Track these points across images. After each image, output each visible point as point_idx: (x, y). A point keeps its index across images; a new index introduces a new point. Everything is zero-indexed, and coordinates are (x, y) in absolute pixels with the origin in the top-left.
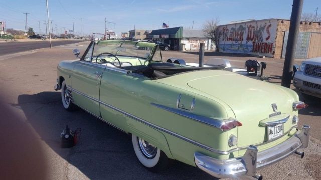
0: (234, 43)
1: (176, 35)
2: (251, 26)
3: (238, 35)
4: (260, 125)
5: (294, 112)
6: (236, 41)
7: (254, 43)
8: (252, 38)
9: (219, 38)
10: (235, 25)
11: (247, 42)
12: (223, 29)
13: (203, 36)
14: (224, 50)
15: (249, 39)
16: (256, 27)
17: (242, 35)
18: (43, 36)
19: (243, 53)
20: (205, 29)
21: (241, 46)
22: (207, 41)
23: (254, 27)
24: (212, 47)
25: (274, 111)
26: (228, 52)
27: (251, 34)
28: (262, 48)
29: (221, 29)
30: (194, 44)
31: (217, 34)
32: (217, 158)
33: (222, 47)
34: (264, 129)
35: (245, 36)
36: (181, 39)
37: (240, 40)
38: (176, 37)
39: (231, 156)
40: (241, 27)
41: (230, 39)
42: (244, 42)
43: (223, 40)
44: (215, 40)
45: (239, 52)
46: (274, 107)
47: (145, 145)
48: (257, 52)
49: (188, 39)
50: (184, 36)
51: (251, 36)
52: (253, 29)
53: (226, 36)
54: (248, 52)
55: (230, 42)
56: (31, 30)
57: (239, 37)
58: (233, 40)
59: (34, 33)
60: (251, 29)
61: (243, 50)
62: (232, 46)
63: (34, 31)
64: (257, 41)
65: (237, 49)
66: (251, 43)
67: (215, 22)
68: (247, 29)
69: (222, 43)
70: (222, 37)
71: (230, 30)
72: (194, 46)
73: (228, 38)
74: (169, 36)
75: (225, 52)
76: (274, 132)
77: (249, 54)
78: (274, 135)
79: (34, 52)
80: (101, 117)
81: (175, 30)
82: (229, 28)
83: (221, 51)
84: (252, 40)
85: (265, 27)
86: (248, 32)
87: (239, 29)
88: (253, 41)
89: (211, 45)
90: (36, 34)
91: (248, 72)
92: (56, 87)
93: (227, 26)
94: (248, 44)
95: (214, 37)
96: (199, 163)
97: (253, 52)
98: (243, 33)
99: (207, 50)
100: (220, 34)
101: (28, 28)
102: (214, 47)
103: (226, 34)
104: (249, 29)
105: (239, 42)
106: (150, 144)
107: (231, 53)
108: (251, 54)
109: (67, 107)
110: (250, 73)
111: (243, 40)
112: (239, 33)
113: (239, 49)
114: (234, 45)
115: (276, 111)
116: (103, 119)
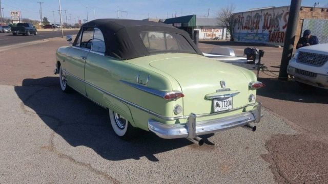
0: (249, 31)
1: (189, 23)
2: (267, 13)
3: (254, 23)
4: (206, 98)
5: (250, 90)
6: (252, 29)
7: (270, 31)
8: (268, 25)
9: (234, 26)
10: (251, 12)
11: (263, 31)
12: (239, 16)
13: (217, 25)
14: (239, 39)
15: (265, 27)
16: (273, 15)
17: (258, 23)
18: (58, 25)
19: (259, 42)
20: (219, 17)
21: (257, 34)
22: (222, 30)
23: (270, 15)
24: (228, 36)
25: (222, 87)
26: (243, 41)
27: (267, 22)
28: (278, 37)
29: (236, 17)
30: (208, 33)
31: (232, 22)
32: (164, 123)
33: (237, 36)
34: (211, 102)
35: (261, 24)
36: (195, 27)
37: (256, 29)
38: (189, 25)
39: (177, 122)
40: (258, 14)
41: (246, 27)
42: (260, 31)
43: (238, 29)
44: (231, 29)
45: (254, 42)
46: (222, 83)
47: (118, 117)
48: (273, 41)
49: (202, 27)
50: (197, 24)
51: (267, 24)
52: (270, 17)
53: (242, 24)
54: (264, 41)
55: (245, 31)
56: (45, 19)
57: (255, 25)
58: (249, 29)
59: (49, 23)
60: (267, 16)
61: (259, 39)
62: (247, 34)
63: (49, 21)
64: (273, 30)
65: (252, 37)
66: (267, 32)
67: (230, 9)
68: (263, 17)
69: (238, 31)
70: (237, 26)
71: (245, 18)
72: (208, 35)
73: (244, 25)
74: (182, 25)
75: (240, 41)
76: (221, 106)
77: (265, 43)
78: (221, 108)
79: (46, 40)
80: (87, 95)
81: (188, 18)
82: (245, 16)
83: (236, 40)
84: (268, 28)
85: (282, 14)
86: (265, 20)
87: (255, 17)
88: (270, 29)
89: (226, 34)
90: (51, 24)
91: (247, 60)
92: (55, 71)
93: (242, 13)
94: (264, 32)
95: (229, 25)
96: (151, 127)
97: (269, 41)
98: (259, 21)
99: (222, 38)
100: (235, 22)
101: (43, 18)
102: (229, 36)
103: (241, 22)
104: (265, 17)
105: (255, 31)
106: (121, 117)
107: (246, 42)
108: (267, 43)
109: (64, 89)
110: (249, 61)
111: (259, 28)
112: (255, 21)
113: (254, 38)
114: (249, 34)
115: (224, 87)
116: (88, 97)
